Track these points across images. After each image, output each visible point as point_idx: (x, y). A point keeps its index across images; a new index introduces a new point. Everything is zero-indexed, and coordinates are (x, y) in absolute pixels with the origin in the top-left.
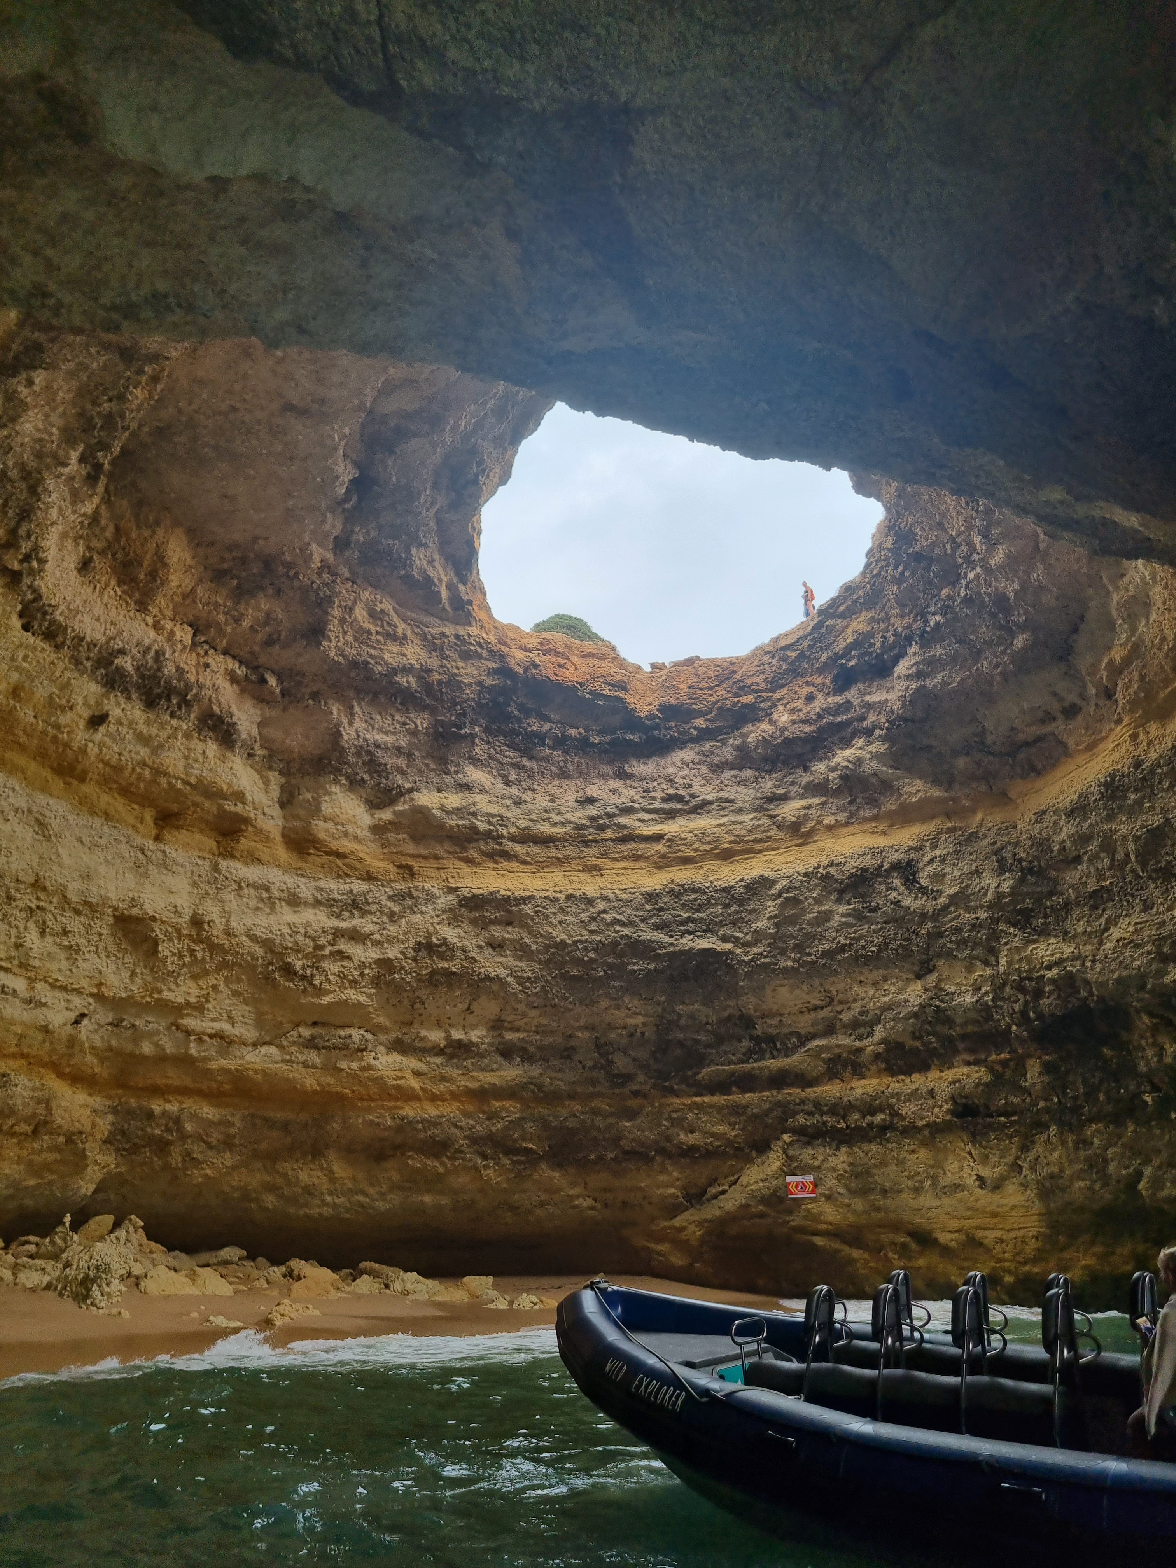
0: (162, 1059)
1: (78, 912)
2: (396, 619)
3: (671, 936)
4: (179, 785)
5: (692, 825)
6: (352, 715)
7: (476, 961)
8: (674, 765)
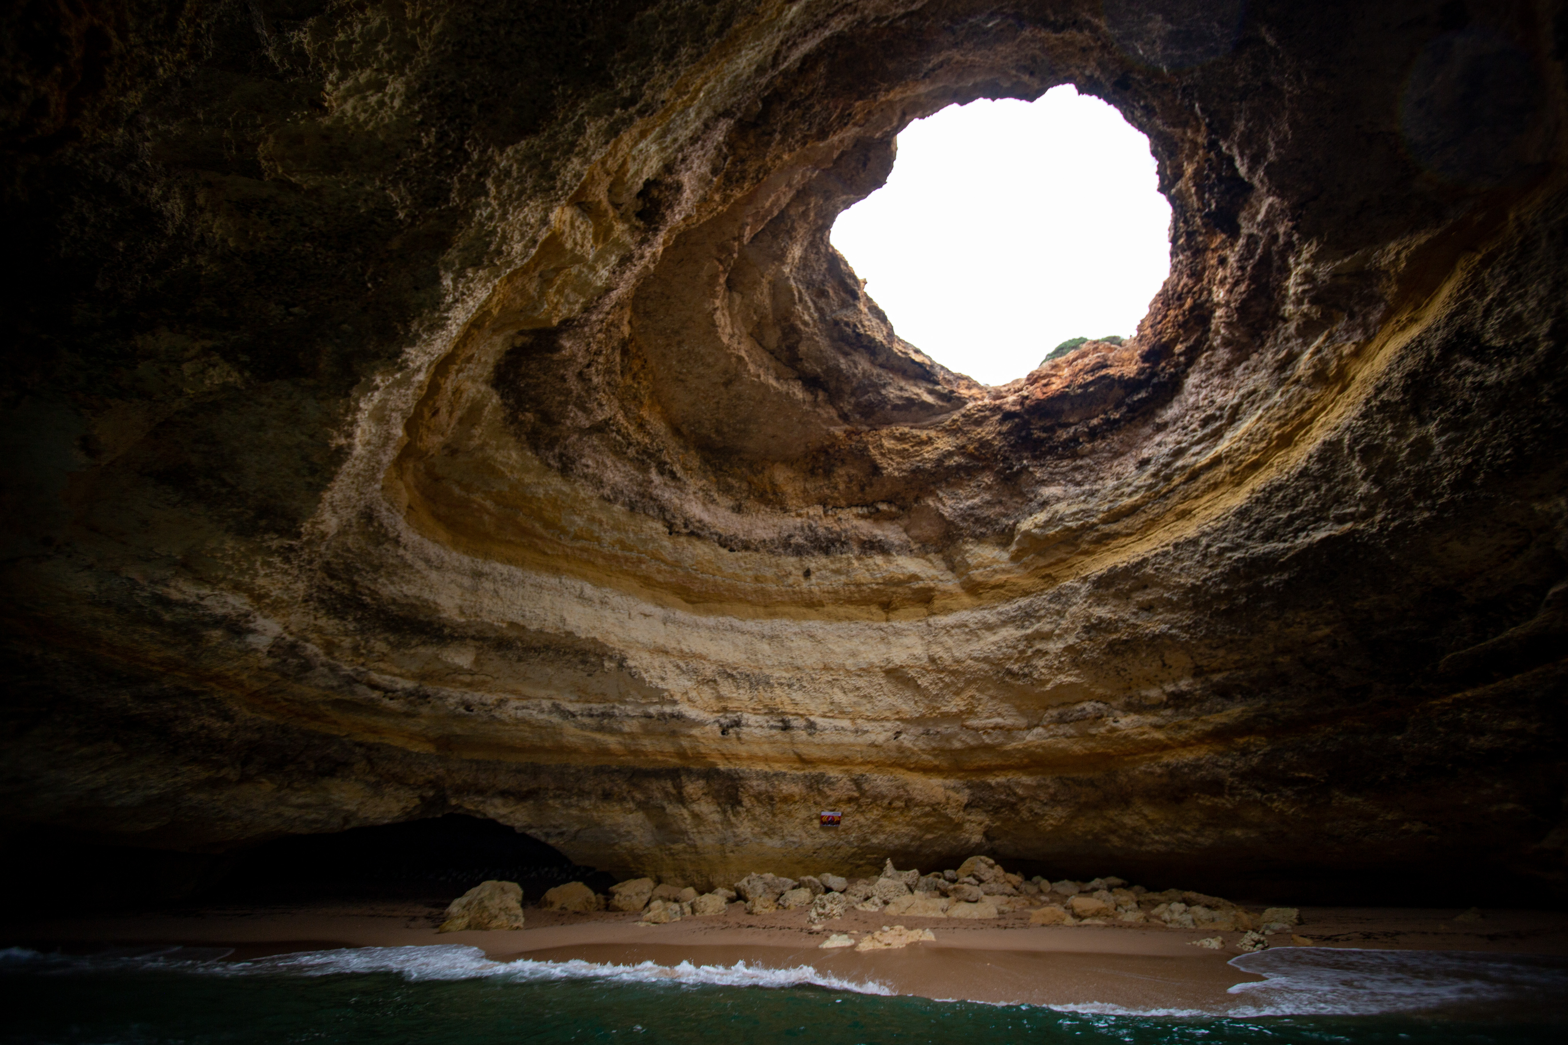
0: (972, 749)
1: (859, 676)
2: (915, 432)
3: (1285, 541)
4: (875, 587)
5: (1239, 433)
6: (940, 500)
7: (1138, 626)
8: (1191, 394)
